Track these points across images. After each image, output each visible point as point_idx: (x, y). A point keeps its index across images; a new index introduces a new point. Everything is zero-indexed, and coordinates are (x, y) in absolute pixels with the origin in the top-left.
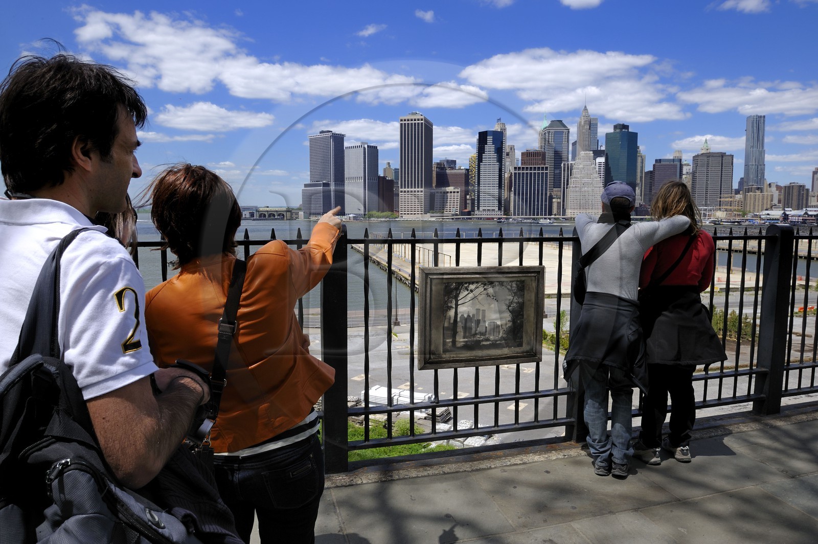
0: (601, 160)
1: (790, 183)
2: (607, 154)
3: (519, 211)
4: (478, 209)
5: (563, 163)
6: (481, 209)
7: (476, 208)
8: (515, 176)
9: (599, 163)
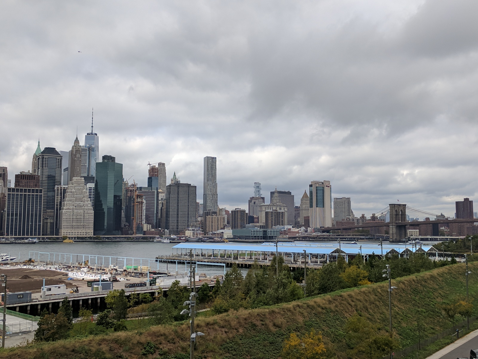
0: (92, 185)
1: (236, 209)
2: (96, 181)
3: (12, 231)
5: (56, 187)
8: (9, 198)
9: (89, 188)
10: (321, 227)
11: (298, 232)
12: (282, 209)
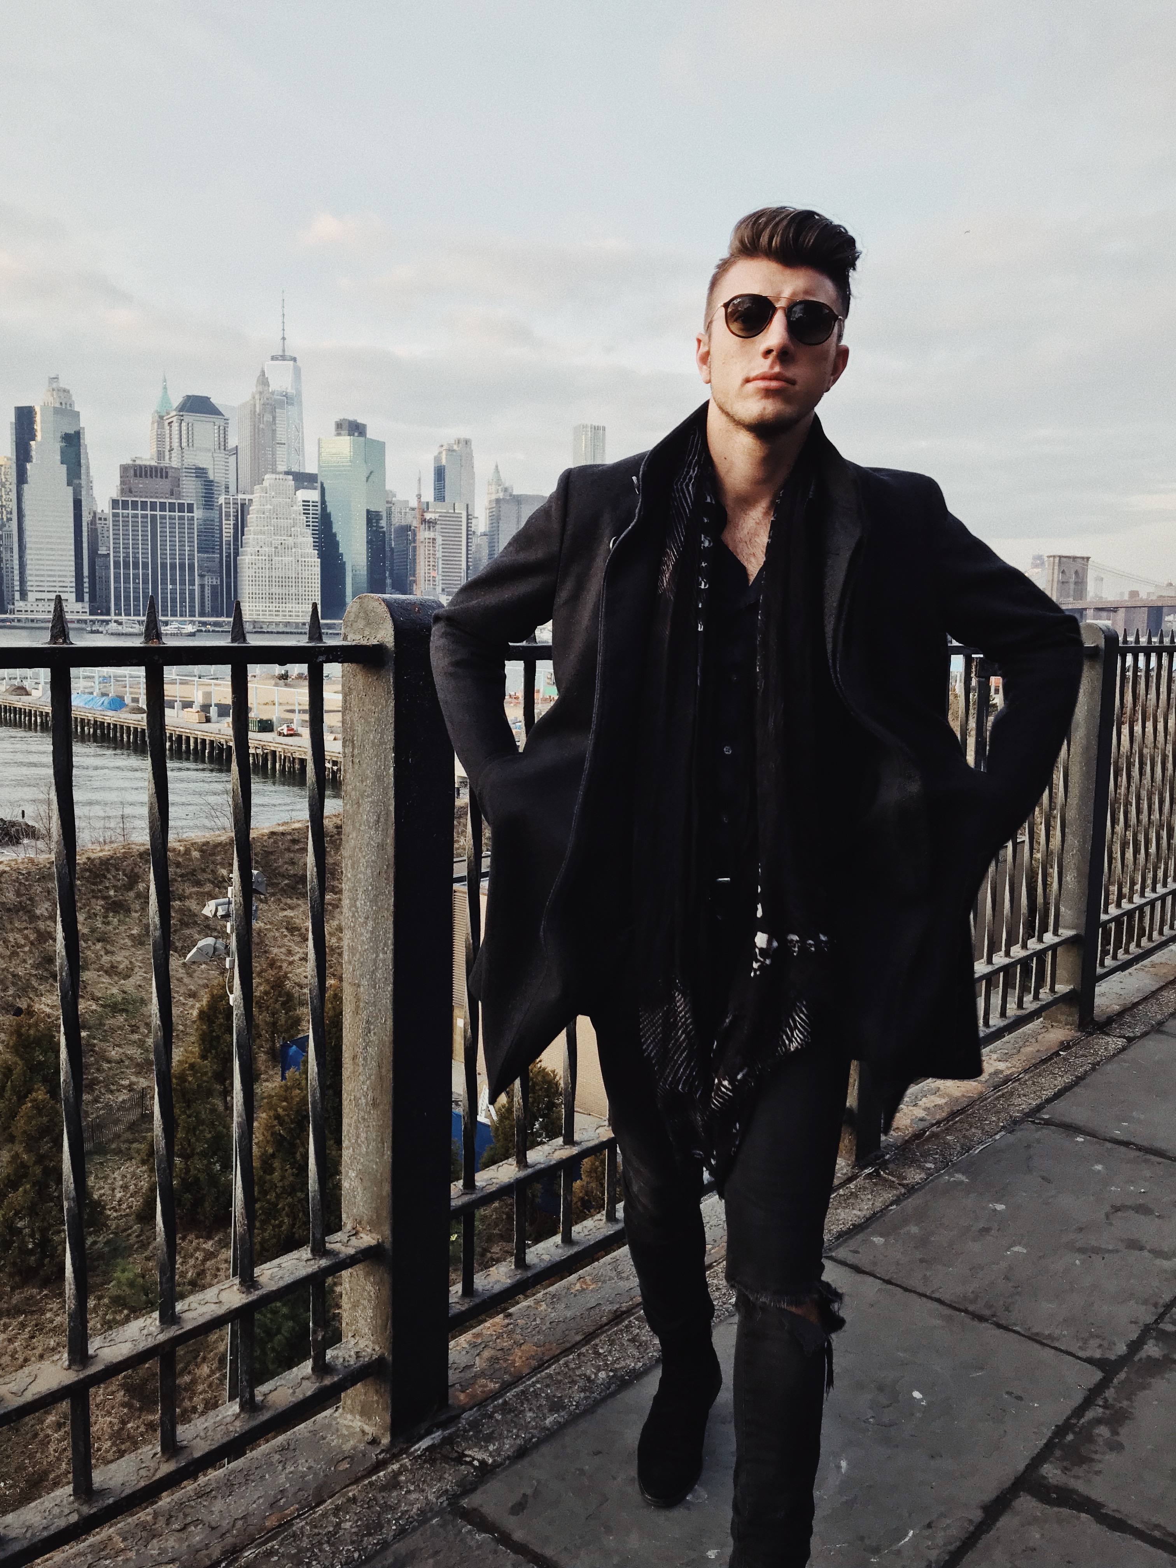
0: (313, 495)
2: (322, 484)
3: (127, 605)
4: (24, 596)
5: (223, 497)
6: (31, 596)
7: (17, 595)
8: (116, 523)
9: (304, 501)
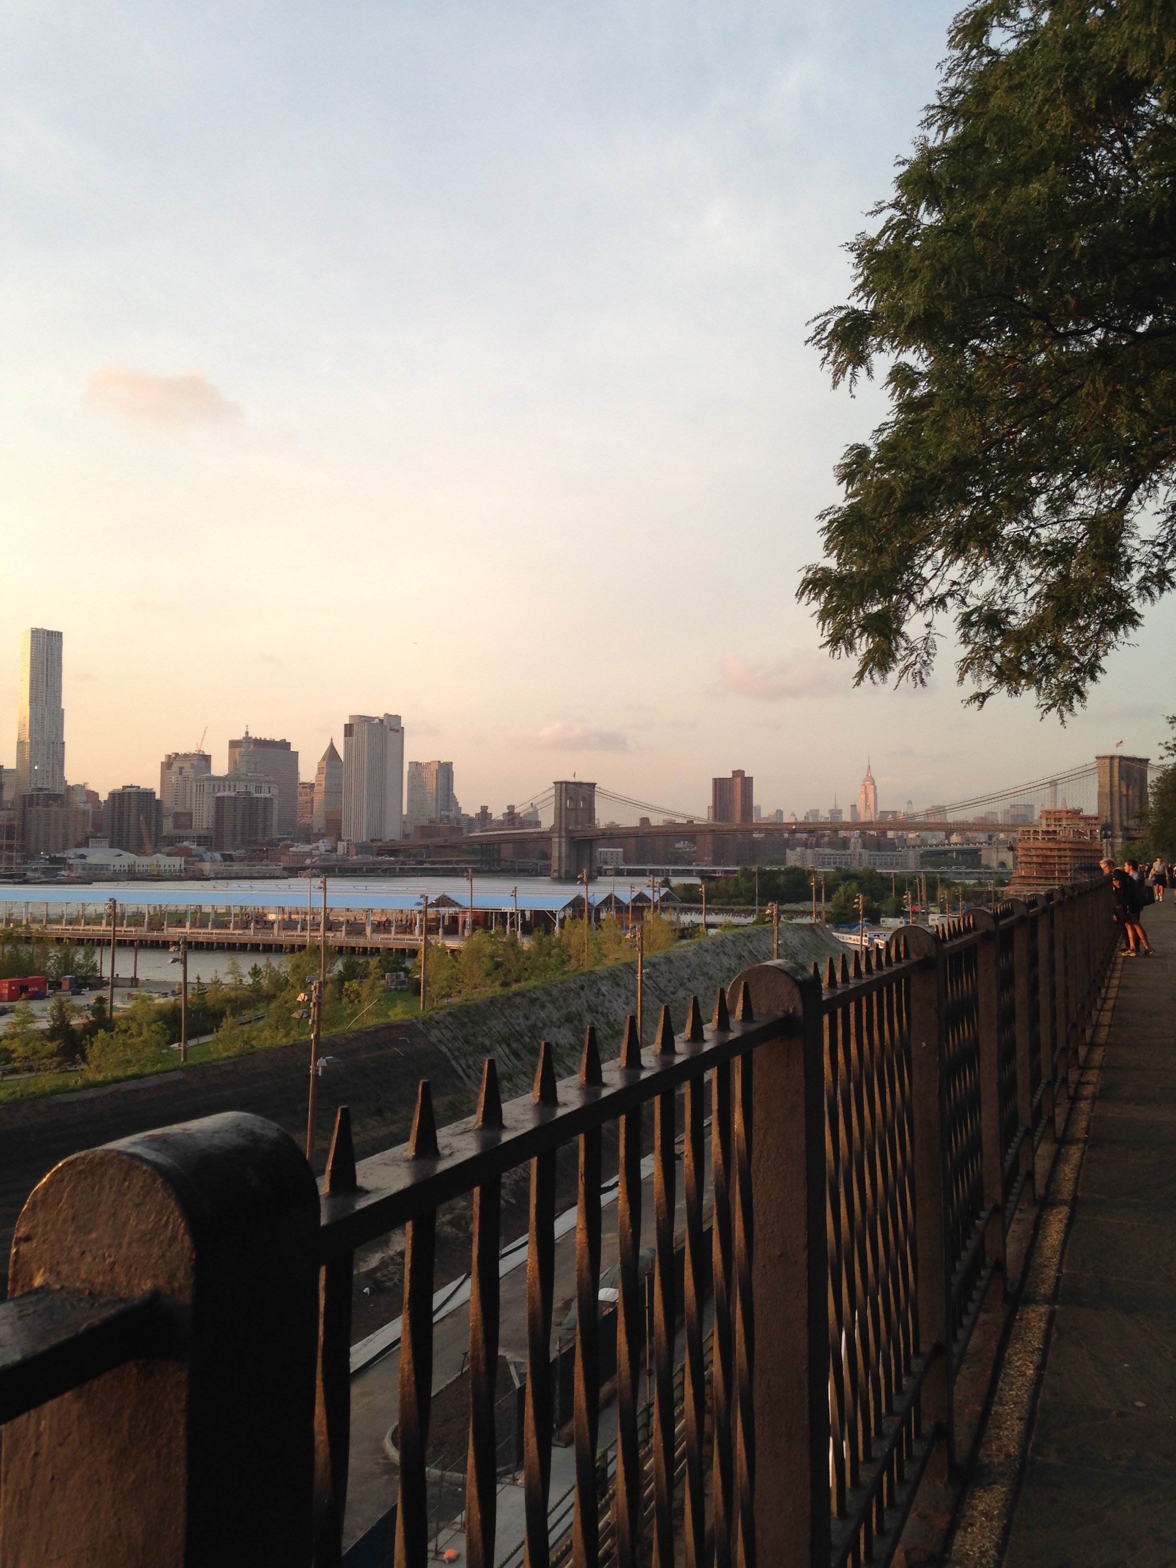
1: (125, 787)
10: (372, 841)
11: (310, 855)
12: (265, 788)
